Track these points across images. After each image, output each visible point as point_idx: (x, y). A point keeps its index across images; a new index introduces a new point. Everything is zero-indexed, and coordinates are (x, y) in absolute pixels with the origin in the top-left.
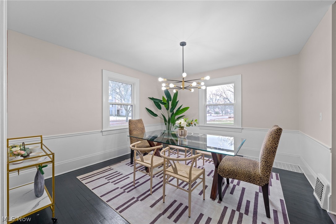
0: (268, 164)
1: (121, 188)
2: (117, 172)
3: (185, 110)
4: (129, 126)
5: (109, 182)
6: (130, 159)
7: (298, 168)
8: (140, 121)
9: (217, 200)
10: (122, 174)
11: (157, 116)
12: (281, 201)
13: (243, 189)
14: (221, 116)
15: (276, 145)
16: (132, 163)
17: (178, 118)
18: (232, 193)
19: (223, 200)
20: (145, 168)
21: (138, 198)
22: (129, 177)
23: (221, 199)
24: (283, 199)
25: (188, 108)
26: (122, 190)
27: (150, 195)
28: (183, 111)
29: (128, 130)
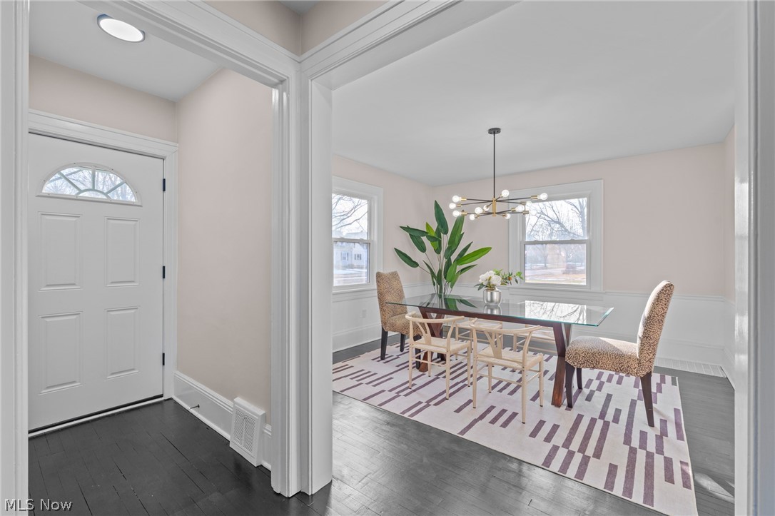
0: (651, 342)
1: (390, 391)
2: (363, 370)
3: (481, 254)
4: (378, 286)
5: (361, 384)
6: (380, 349)
7: (720, 370)
8: (395, 275)
9: (563, 408)
10: (375, 374)
11: (418, 265)
12: (676, 411)
13: (609, 397)
14: (542, 268)
15: (663, 310)
16: (383, 357)
17: (462, 270)
18: (589, 398)
19: (574, 407)
20: (415, 365)
21: (428, 402)
22: (391, 378)
23: (570, 406)
24: (680, 408)
25: (489, 249)
26: (393, 394)
27: (445, 399)
28: (477, 256)
29: (376, 293)
